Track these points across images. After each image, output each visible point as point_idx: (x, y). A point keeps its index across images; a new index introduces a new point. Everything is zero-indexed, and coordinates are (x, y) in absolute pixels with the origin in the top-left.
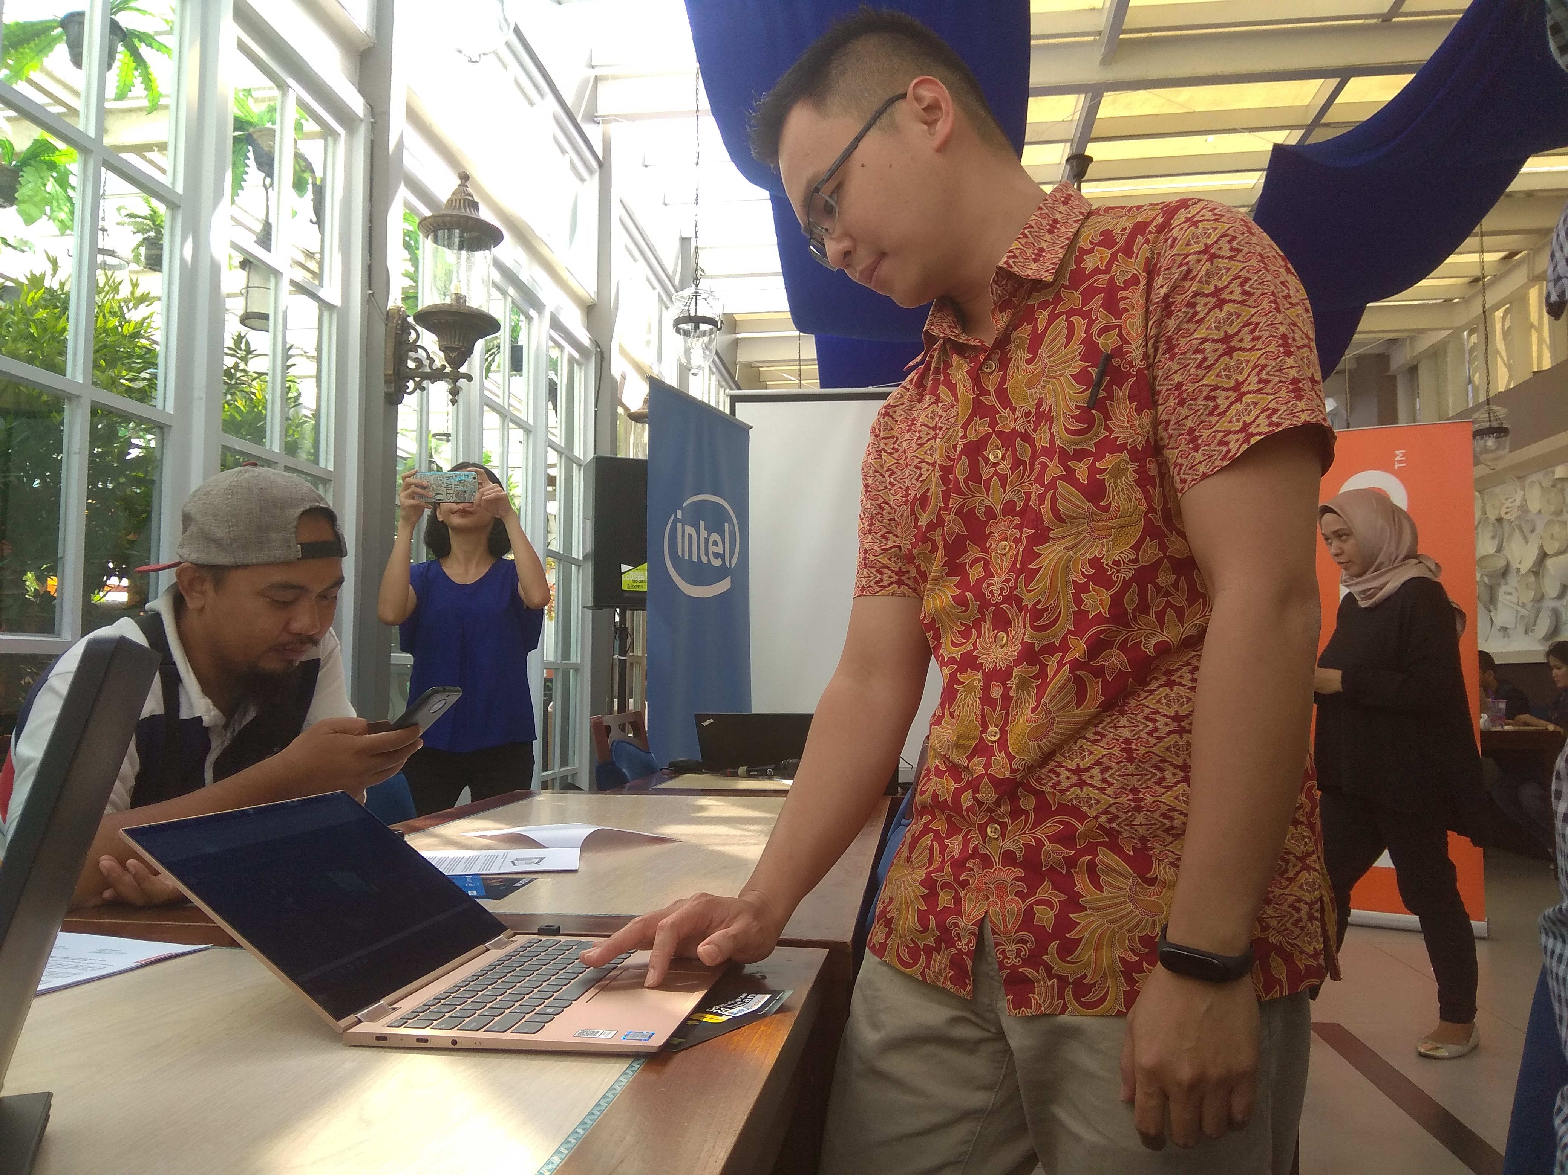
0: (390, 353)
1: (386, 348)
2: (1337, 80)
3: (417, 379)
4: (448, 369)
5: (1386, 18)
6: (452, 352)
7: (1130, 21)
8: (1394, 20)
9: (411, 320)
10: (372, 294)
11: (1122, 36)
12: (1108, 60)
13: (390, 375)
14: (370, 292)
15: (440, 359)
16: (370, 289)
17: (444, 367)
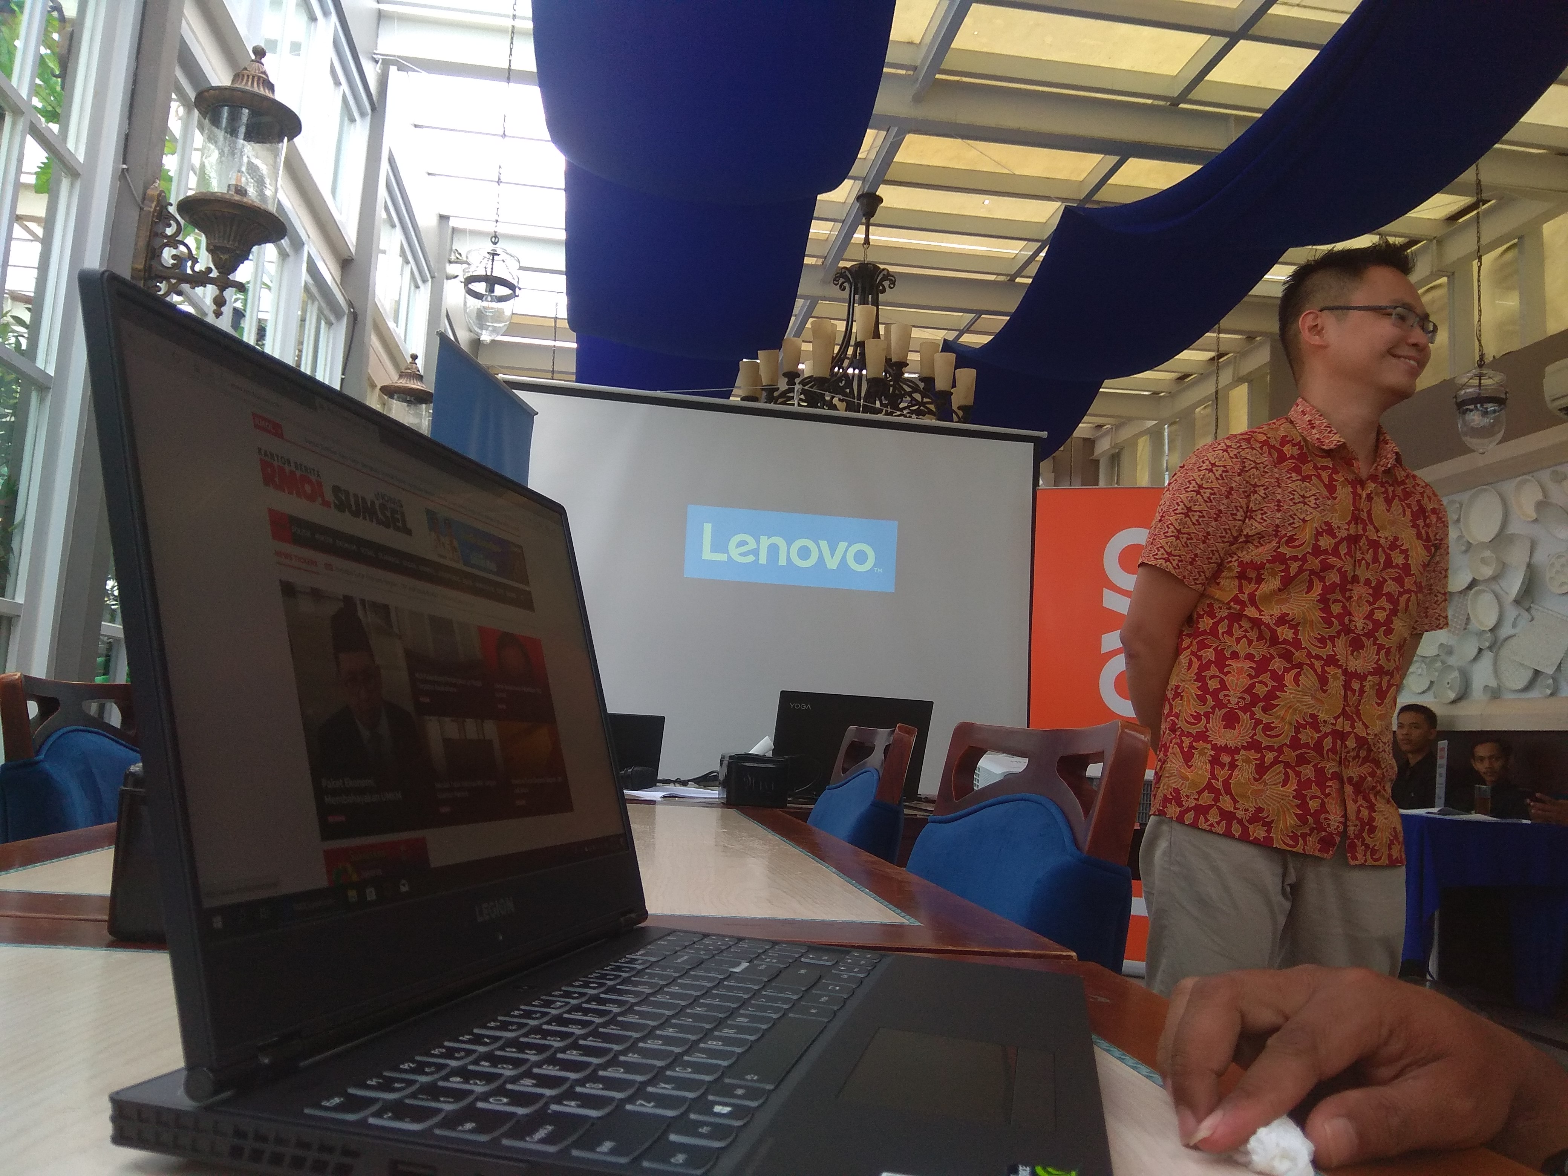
0: (142, 244)
1: (137, 236)
2: (1117, 158)
3: (173, 281)
4: (214, 274)
5: (1175, 102)
6: (223, 253)
7: (949, 62)
8: (1181, 106)
9: (172, 210)
10: (127, 169)
11: (937, 76)
12: (918, 99)
13: (140, 271)
14: (125, 166)
15: (204, 261)
16: (124, 163)
17: (209, 270)
